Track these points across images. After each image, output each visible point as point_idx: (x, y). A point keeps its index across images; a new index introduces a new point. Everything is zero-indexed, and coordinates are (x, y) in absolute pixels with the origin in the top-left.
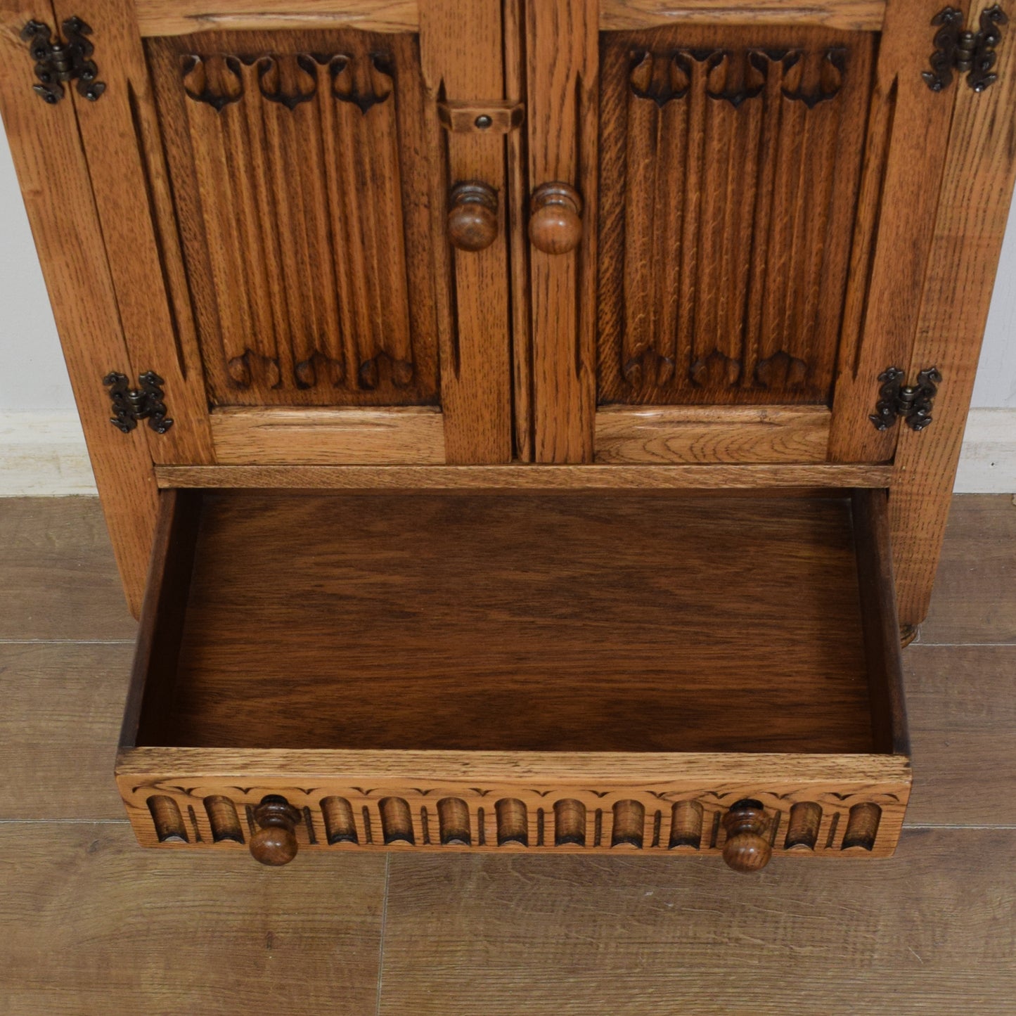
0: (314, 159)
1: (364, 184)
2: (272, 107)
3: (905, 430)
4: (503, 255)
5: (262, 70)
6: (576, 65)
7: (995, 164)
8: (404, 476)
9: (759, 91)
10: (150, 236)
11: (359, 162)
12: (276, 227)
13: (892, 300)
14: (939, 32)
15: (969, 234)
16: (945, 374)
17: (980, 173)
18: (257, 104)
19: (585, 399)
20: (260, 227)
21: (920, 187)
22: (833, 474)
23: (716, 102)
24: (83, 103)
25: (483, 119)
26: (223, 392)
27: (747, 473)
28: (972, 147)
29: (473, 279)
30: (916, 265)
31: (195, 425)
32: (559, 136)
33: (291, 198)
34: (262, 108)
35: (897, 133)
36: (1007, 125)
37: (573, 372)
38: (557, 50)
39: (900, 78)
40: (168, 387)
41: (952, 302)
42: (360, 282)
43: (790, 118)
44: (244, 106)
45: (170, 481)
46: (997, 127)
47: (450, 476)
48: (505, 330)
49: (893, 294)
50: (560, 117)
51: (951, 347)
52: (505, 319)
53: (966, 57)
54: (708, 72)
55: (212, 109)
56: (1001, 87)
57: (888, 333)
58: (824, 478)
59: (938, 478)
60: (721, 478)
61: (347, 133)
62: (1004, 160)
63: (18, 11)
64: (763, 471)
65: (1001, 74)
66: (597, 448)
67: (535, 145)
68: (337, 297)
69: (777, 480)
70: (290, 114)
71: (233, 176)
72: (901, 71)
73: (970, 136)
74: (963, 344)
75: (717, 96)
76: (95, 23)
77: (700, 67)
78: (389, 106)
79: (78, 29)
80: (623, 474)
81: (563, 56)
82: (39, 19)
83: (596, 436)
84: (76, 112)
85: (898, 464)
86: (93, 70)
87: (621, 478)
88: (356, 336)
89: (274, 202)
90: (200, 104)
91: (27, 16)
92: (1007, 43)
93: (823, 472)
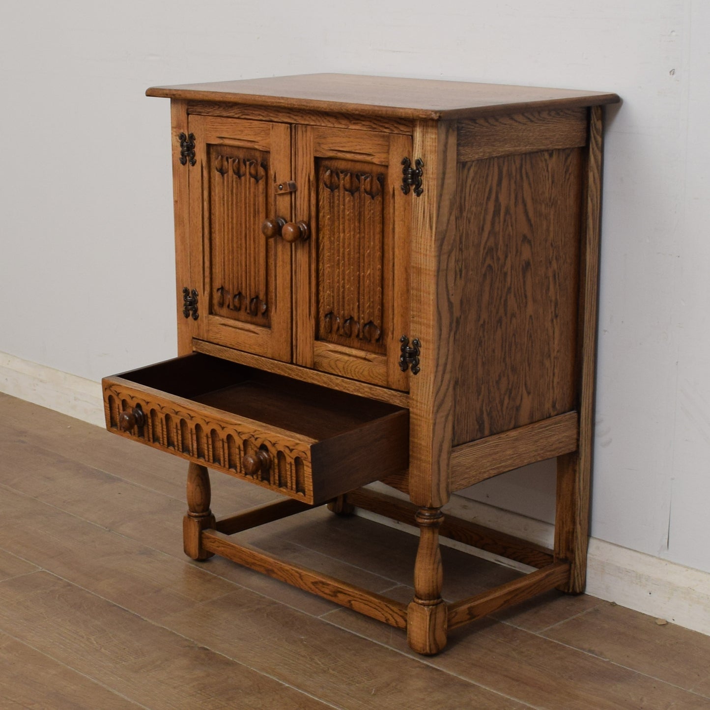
0: (243, 201)
1: (255, 214)
2: (235, 176)
3: (412, 374)
4: (289, 254)
5: (234, 161)
6: (308, 171)
7: (427, 233)
8: (259, 362)
9: (358, 189)
10: (201, 226)
11: (254, 205)
12: (232, 228)
13: (401, 297)
14: (404, 167)
15: (422, 267)
16: (423, 343)
17: (423, 236)
18: (231, 175)
19: (311, 331)
20: (228, 228)
21: (405, 240)
22: (389, 395)
23: (346, 193)
24: (191, 167)
25: (281, 187)
26: (216, 307)
27: (361, 387)
28: (419, 223)
29: (281, 263)
30: (407, 279)
31: (204, 319)
32: (304, 201)
33: (237, 217)
34: (232, 177)
35: (396, 213)
36: (428, 215)
37: (308, 316)
38: (303, 163)
39: (395, 187)
40: (199, 298)
41: (421, 302)
42: (252, 259)
43: (368, 203)
44: (228, 175)
45: (196, 348)
46: (425, 215)
47: (272, 365)
48: (289, 291)
49: (401, 294)
50: (304, 192)
51: (423, 327)
52: (289, 285)
53: (410, 178)
54: (344, 179)
55: (221, 176)
56: (425, 195)
57: (402, 316)
58: (387, 397)
59: (426, 407)
60: (353, 388)
61: (252, 190)
62: (429, 231)
63: (180, 129)
64: (367, 387)
65: (424, 190)
66: (315, 360)
67: (298, 203)
68: (246, 266)
69: (371, 393)
70: (239, 181)
71: (224, 205)
72: (395, 184)
73: (418, 218)
74: (427, 327)
75: (347, 190)
76: (196, 136)
77: (342, 176)
78: (263, 181)
79: (192, 137)
80: (323, 378)
81: (305, 165)
82: (184, 133)
83: (315, 354)
84: (189, 170)
85: (411, 395)
86: (194, 155)
87: (323, 380)
88: (250, 285)
89: (232, 218)
90: (218, 173)
91: (182, 131)
92: (425, 176)
93: (386, 393)
